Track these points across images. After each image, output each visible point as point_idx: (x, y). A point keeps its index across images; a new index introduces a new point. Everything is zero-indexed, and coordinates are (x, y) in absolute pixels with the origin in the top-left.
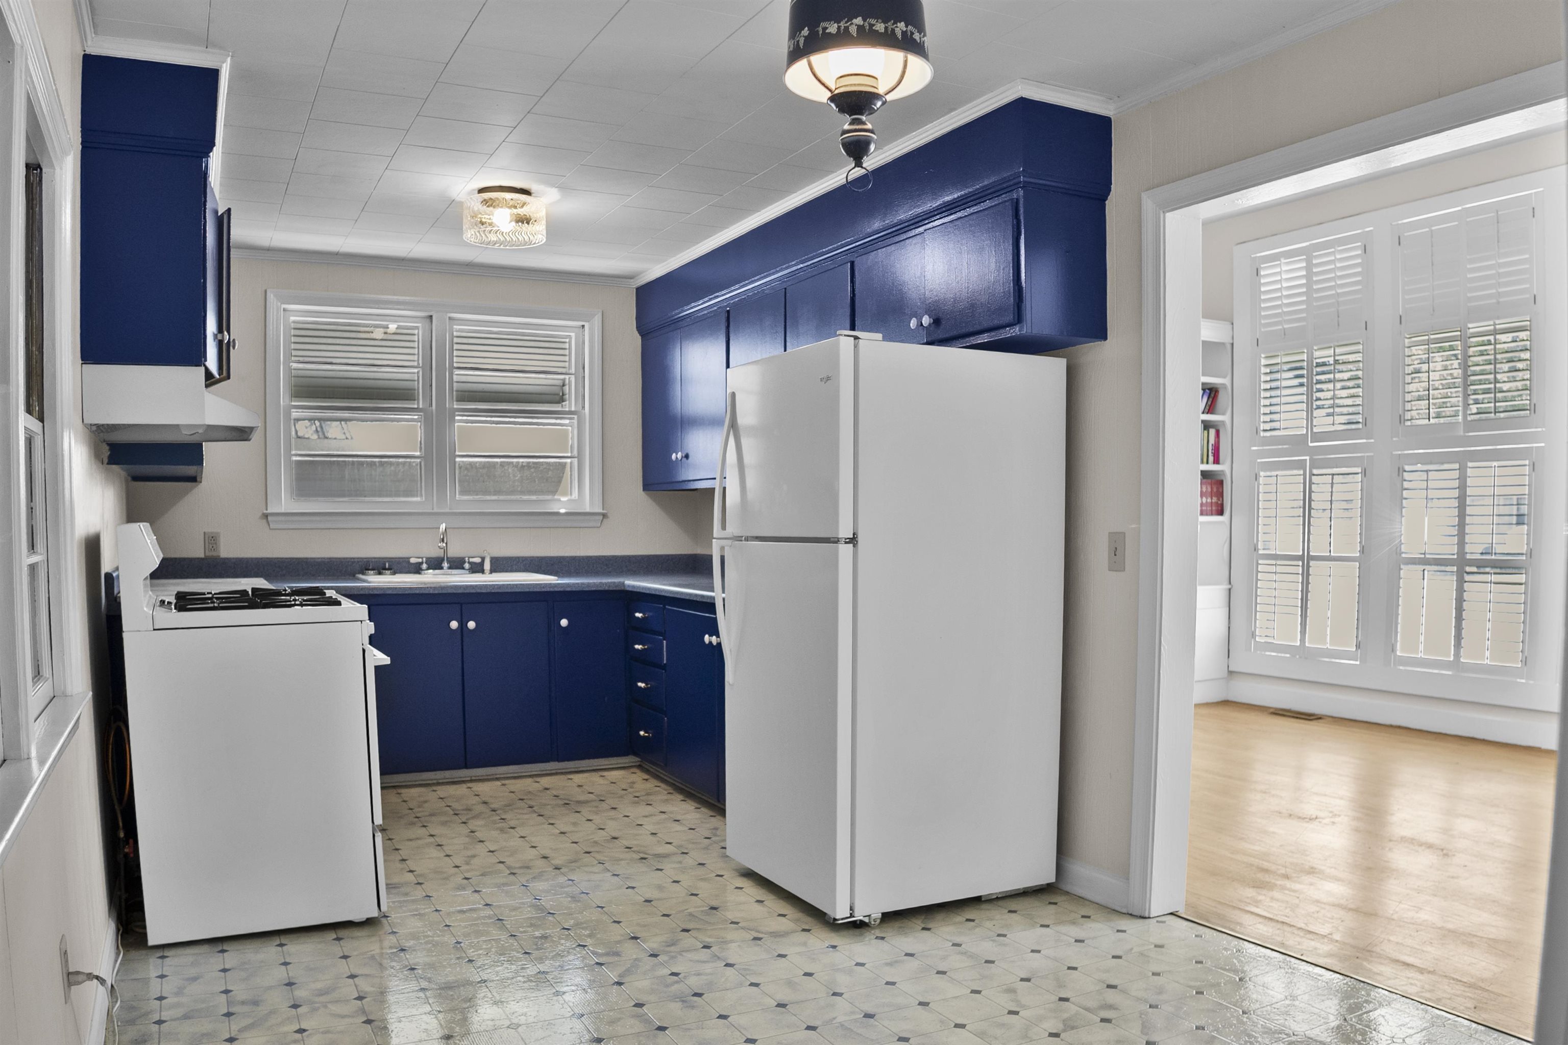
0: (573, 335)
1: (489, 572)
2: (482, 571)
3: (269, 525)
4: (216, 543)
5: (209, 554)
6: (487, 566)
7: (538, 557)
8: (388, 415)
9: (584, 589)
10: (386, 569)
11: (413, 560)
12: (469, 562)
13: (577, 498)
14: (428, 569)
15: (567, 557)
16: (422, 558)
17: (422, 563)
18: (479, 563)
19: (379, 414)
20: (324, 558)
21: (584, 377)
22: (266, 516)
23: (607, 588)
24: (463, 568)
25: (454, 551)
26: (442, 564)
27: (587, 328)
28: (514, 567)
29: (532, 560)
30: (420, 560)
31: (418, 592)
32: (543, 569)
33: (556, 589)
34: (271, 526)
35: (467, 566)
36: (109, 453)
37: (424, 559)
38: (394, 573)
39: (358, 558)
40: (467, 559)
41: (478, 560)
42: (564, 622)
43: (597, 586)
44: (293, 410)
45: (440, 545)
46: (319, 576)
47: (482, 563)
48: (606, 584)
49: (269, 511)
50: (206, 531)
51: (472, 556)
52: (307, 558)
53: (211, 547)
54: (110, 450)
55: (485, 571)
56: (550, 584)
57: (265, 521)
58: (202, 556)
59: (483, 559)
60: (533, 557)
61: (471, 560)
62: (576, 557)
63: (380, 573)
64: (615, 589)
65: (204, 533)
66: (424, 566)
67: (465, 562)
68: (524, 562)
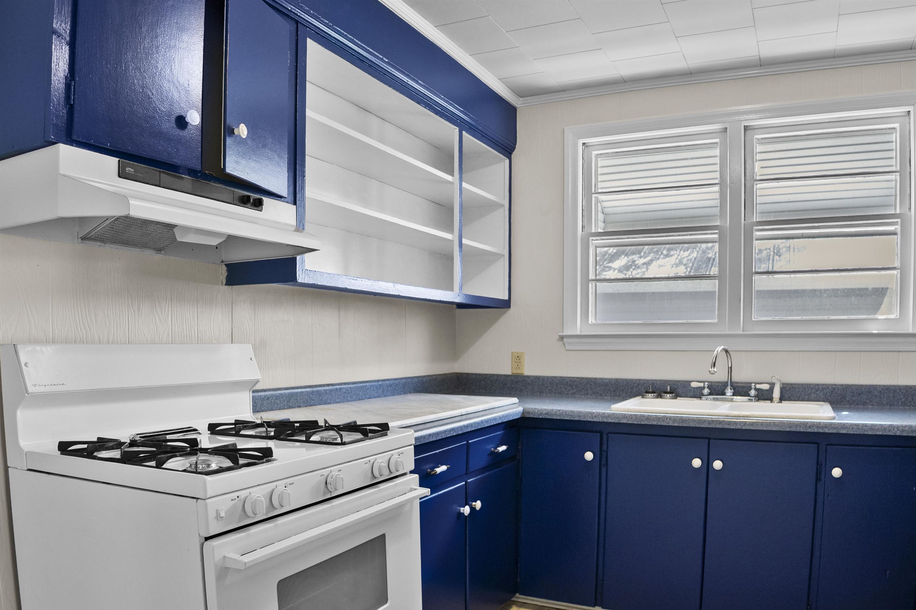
0: (896, 125)
1: (778, 400)
2: (771, 399)
3: (565, 346)
4: (520, 362)
5: (516, 371)
6: (776, 394)
7: (842, 385)
9: (866, 433)
10: (666, 392)
11: (694, 385)
12: (756, 389)
13: (898, 317)
14: (710, 394)
15: (880, 386)
16: (704, 382)
17: (704, 388)
18: (767, 390)
19: (673, 236)
20: (612, 379)
21: (910, 172)
22: (562, 338)
23: (898, 434)
24: (749, 395)
25: (739, 377)
26: (724, 390)
27: (912, 114)
28: (813, 396)
29: (834, 389)
30: (701, 385)
31: (655, 423)
32: (847, 399)
33: (827, 431)
34: (566, 347)
35: (753, 392)
36: (226, 274)
37: (706, 383)
38: (675, 397)
39: (644, 380)
40: (753, 385)
41: (766, 387)
42: (837, 472)
43: (885, 429)
44: (591, 238)
45: (710, 369)
46: (606, 396)
47: (771, 390)
48: (898, 427)
49: (564, 334)
50: (513, 351)
51: (759, 381)
52: (596, 379)
53: (516, 366)
54: (228, 271)
55: (774, 400)
56: (820, 423)
57: (561, 343)
58: (510, 373)
59: (772, 385)
60: (836, 385)
61: (758, 386)
62: (890, 386)
63: (660, 396)
64: (910, 435)
65: (512, 353)
66: (706, 391)
67: (750, 388)
68: (825, 391)
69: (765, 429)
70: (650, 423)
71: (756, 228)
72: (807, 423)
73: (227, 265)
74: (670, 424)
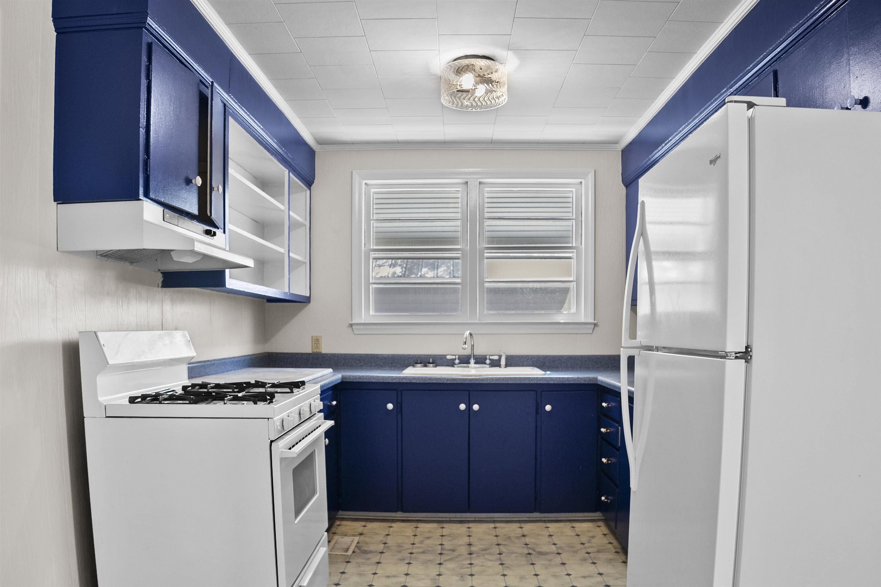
0: (574, 190)
1: (504, 366)
2: (499, 366)
3: (353, 331)
4: (319, 344)
5: (315, 351)
6: (503, 362)
7: (543, 356)
8: (437, 254)
9: (564, 383)
10: (430, 363)
11: (449, 357)
12: (490, 359)
13: (575, 312)
14: (460, 363)
15: (566, 356)
16: (455, 355)
17: (455, 359)
18: (496, 360)
19: (430, 254)
20: (389, 355)
21: (582, 220)
22: (351, 325)
23: (583, 382)
24: (485, 363)
25: (479, 351)
26: (469, 360)
27: (583, 183)
28: (525, 363)
29: (538, 358)
30: (454, 357)
31: (435, 382)
32: (547, 364)
33: (541, 382)
34: (355, 332)
35: (488, 361)
36: (162, 279)
37: (457, 356)
38: (436, 366)
39: (413, 355)
40: (488, 356)
41: (496, 358)
42: (548, 408)
43: (575, 380)
44: (371, 253)
45: (463, 346)
46: (385, 367)
47: (499, 360)
48: (582, 378)
49: (353, 322)
50: (313, 335)
51: (493, 354)
52: (378, 355)
53: (316, 346)
54: (163, 277)
55: (502, 366)
56: (537, 378)
57: (351, 329)
58: (311, 352)
59: (500, 357)
60: (539, 356)
61: (491, 357)
62: (572, 356)
63: (425, 366)
64: (589, 383)
65: (312, 337)
66: (457, 361)
67: (486, 359)
68: (532, 359)
69: (505, 382)
70: (432, 382)
71: (486, 251)
72: (530, 378)
73: (162, 273)
74: (445, 382)
